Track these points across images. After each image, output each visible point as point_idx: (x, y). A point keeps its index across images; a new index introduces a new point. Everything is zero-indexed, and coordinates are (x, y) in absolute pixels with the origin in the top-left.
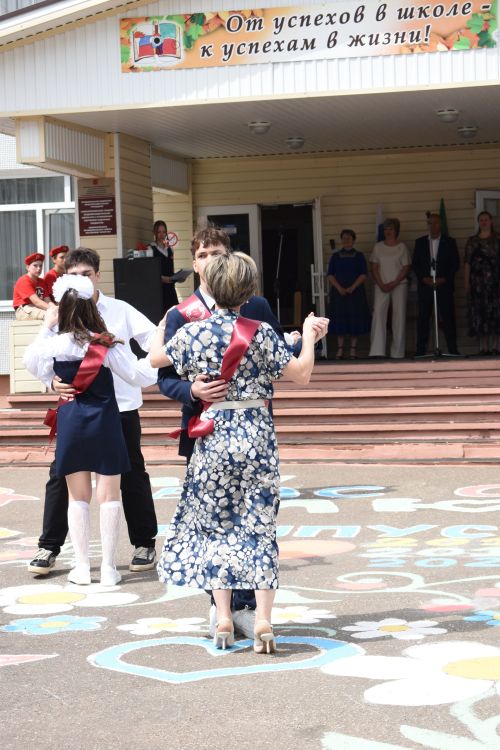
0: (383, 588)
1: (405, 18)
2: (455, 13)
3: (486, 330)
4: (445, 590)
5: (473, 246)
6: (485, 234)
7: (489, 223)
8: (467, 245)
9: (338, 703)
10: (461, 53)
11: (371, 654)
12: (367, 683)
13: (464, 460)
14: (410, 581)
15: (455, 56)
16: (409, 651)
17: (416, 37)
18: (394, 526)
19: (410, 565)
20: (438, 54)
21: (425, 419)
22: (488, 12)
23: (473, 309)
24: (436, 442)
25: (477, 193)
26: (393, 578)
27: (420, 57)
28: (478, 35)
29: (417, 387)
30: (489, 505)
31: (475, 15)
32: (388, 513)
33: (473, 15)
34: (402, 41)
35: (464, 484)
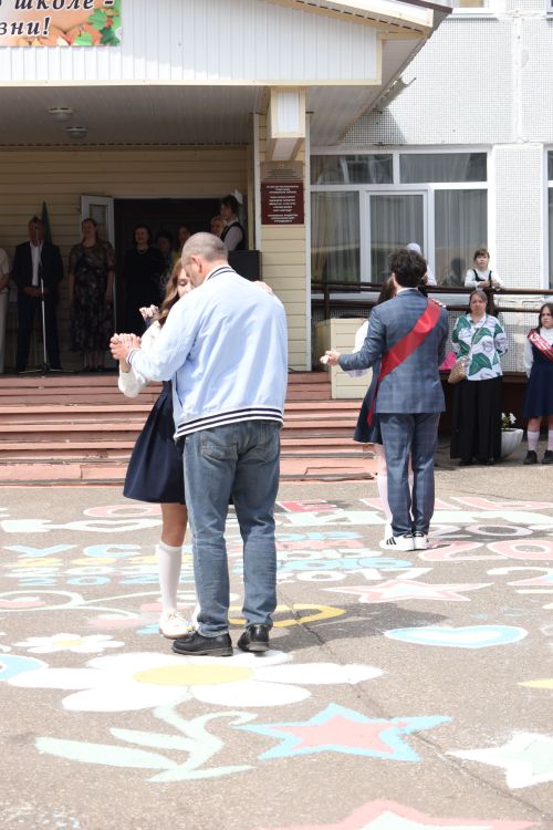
0: (43, 606)
1: (23, 7)
2: (76, 7)
3: (91, 345)
4: (108, 607)
5: (77, 255)
6: (90, 243)
7: (93, 231)
8: (71, 254)
9: (39, 712)
10: (83, 49)
11: (54, 667)
12: (61, 694)
13: (82, 481)
14: (68, 599)
15: (76, 52)
16: (92, 662)
17: (33, 29)
18: (32, 546)
19: (62, 582)
20: (57, 48)
21: (37, 438)
22: (112, 8)
23: (77, 322)
24: (52, 462)
25: (83, 198)
26: (51, 596)
27: (39, 51)
28: (101, 32)
29: (28, 404)
30: (125, 525)
31: (97, 10)
32: (22, 534)
33: (96, 10)
34: (20, 33)
35: (91, 505)
